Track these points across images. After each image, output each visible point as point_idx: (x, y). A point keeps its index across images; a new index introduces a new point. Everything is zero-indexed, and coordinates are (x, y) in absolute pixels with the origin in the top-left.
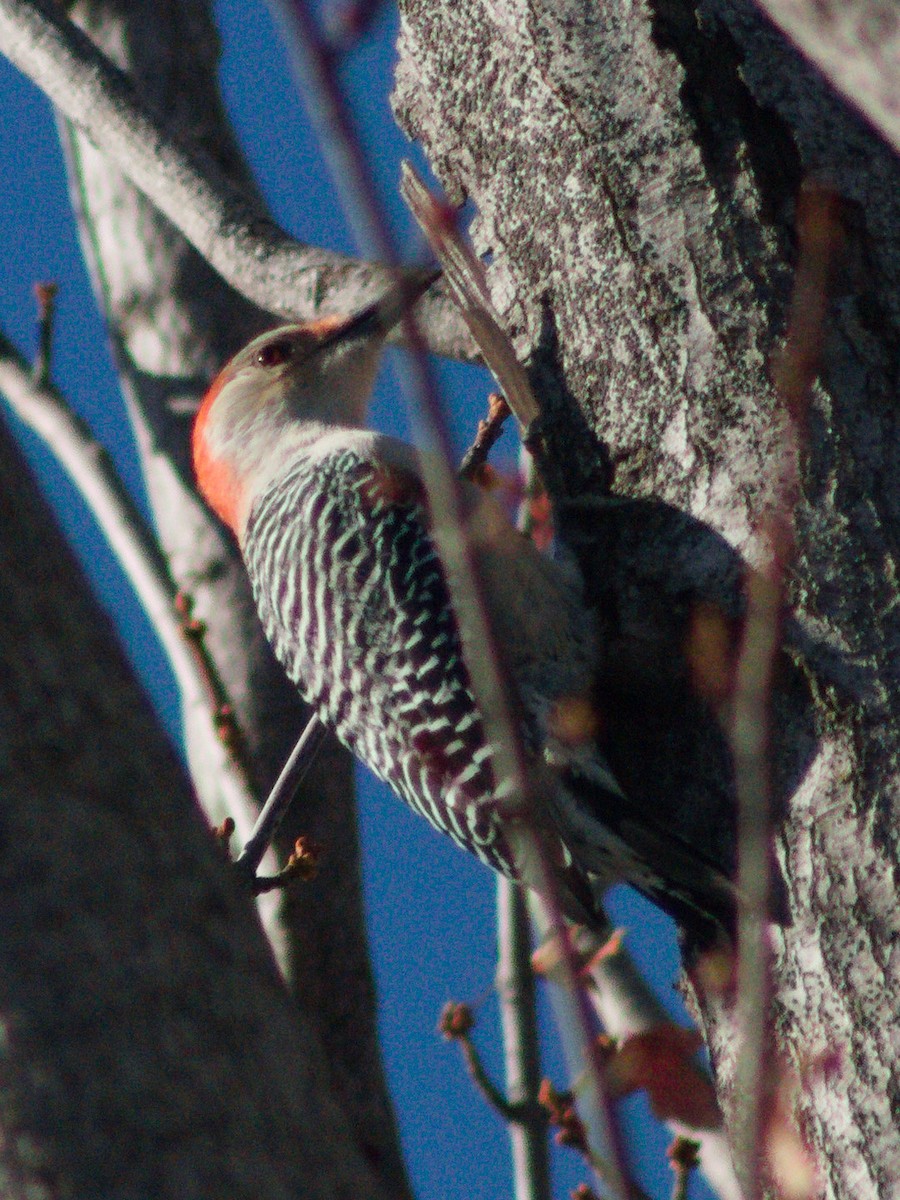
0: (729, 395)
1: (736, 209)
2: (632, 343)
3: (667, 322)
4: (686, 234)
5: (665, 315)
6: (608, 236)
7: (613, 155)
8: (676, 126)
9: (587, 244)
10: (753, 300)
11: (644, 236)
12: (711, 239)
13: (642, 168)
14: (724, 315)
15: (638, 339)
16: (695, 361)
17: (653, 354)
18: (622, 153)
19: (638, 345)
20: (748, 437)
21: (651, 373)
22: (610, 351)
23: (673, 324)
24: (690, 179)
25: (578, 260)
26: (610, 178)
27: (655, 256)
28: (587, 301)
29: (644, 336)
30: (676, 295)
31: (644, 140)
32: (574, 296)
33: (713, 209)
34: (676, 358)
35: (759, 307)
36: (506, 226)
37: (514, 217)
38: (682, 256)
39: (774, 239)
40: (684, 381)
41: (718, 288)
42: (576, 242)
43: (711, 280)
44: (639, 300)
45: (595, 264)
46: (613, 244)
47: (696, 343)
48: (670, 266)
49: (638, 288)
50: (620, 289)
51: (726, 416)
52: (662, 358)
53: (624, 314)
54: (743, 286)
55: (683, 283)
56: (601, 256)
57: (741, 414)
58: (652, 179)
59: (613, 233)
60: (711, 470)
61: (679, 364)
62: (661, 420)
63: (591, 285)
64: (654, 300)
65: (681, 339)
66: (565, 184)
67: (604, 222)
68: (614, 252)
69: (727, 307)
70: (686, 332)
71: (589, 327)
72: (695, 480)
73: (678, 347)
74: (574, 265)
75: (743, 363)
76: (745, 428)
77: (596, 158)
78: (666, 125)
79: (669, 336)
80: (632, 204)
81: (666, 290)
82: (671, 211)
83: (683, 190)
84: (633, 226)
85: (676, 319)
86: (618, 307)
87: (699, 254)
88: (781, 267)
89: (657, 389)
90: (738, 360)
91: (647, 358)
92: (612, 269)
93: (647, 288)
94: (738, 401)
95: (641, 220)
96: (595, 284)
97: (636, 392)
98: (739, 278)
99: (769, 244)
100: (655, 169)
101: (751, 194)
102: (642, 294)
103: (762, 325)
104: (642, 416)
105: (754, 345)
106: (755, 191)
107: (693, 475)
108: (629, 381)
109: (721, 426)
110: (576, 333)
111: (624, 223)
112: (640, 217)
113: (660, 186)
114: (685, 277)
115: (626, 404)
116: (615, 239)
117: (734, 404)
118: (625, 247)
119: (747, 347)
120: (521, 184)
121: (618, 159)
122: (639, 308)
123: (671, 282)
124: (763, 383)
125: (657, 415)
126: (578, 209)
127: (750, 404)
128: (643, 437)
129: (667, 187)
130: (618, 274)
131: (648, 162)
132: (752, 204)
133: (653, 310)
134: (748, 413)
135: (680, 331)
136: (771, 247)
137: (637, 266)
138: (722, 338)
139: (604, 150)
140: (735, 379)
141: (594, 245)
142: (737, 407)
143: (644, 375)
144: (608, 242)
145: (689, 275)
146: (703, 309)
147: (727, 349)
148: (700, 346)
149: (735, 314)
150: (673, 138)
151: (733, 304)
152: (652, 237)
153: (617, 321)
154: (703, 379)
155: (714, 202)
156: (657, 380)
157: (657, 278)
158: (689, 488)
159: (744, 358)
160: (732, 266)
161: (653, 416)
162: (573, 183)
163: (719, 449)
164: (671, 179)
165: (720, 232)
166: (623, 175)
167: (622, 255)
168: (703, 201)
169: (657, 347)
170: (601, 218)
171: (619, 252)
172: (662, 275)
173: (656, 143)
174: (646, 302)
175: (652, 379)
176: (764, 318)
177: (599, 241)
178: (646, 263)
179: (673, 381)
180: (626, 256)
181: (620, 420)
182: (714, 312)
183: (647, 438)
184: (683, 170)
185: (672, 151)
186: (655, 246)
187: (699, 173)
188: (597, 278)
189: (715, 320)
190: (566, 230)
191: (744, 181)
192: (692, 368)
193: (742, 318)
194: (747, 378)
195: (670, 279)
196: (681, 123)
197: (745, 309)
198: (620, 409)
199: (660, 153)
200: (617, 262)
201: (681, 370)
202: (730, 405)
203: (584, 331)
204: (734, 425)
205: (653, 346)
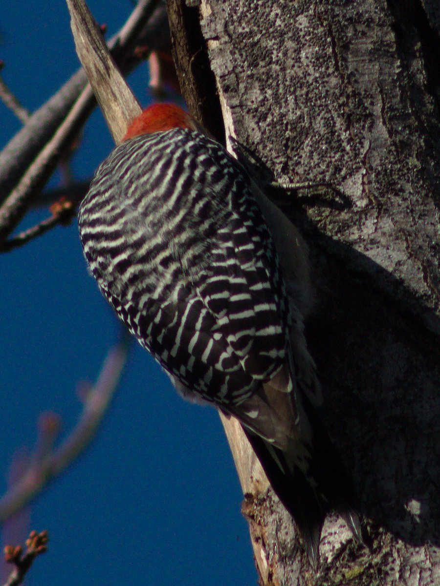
0: (395, 177)
1: (412, 77)
2: (329, 124)
3: (358, 121)
4: (379, 77)
5: (358, 117)
6: (326, 59)
7: (338, 15)
8: (382, 15)
9: (307, 58)
10: (416, 131)
11: (351, 68)
12: (395, 87)
13: (355, 30)
14: (397, 132)
15: (334, 123)
16: (374, 149)
17: (344, 136)
18: (344, 16)
19: (334, 126)
20: (406, 205)
21: (341, 145)
22: (311, 123)
23: (362, 124)
24: (386, 48)
25: (296, 65)
26: (333, 27)
27: (356, 81)
28: (299, 89)
29: (339, 123)
30: (366, 108)
31: (360, 15)
32: (287, 83)
33: (397, 71)
34: (361, 143)
35: (420, 137)
36: (235, 28)
37: (244, 25)
38: (374, 88)
39: (431, 103)
40: (365, 157)
41: (395, 115)
42: (298, 54)
43: (391, 109)
44: (341, 102)
45: (311, 70)
46: (327, 64)
47: (376, 139)
48: (365, 91)
49: (341, 95)
50: (327, 91)
51: (391, 188)
52: (350, 140)
53: (327, 106)
54: (411, 121)
55: (372, 104)
56: (317, 68)
57: (402, 190)
58: (360, 38)
59: (330, 57)
60: (379, 213)
61: (362, 147)
62: (343, 173)
63: (305, 81)
64: (351, 105)
65: (365, 133)
66: (297, 19)
67: (324, 50)
68: (327, 68)
69: (400, 128)
70: (370, 131)
71: (296, 104)
72: (366, 215)
73: (364, 138)
74: (293, 66)
75: (407, 163)
76: (405, 199)
77: (326, 12)
78: (375, 12)
79: (358, 129)
80: (346, 47)
81: (361, 103)
82: (370, 61)
83: (380, 52)
84: (345, 60)
85: (365, 121)
86: (324, 100)
87: (386, 91)
88: (434, 120)
89: (343, 156)
90: (404, 160)
91: (339, 136)
92: (324, 77)
93: (348, 97)
94: (401, 182)
95: (350, 57)
96: (308, 82)
97: (326, 152)
98: (408, 115)
99: (428, 105)
100: (364, 34)
101: (421, 73)
102: (342, 100)
103: (421, 147)
104: (328, 166)
105: (415, 156)
106: (424, 72)
107: (365, 211)
108: (322, 144)
109: (387, 192)
110: (283, 105)
111: (339, 56)
112: (350, 56)
113: (367, 45)
114: (375, 101)
115: (316, 157)
116: (331, 61)
117: (398, 183)
118: (337, 69)
119: (410, 155)
120: (256, 8)
121: (341, 19)
122: (340, 106)
123: (365, 100)
124: (419, 180)
125: (341, 170)
126: (304, 36)
127: (409, 187)
128: (327, 178)
129: (371, 46)
130: (327, 82)
131: (360, 28)
132: (421, 78)
133: (350, 110)
134: (407, 192)
135: (366, 129)
136: (430, 107)
137: (343, 82)
138: (394, 144)
139: (333, 10)
140: (400, 170)
141: (313, 60)
142: (399, 186)
143: (334, 144)
144: (324, 61)
145: (377, 101)
146: (384, 123)
147: (396, 150)
148: (379, 143)
149: (404, 134)
150: (379, 21)
151: (404, 128)
152: (356, 70)
153: (321, 108)
154: (378, 162)
155: (398, 67)
156: (344, 150)
157: (355, 94)
158: (361, 218)
159: (408, 161)
160: (405, 107)
161: (338, 169)
162: (303, 21)
163: (386, 204)
164: (374, 43)
165: (400, 86)
166: (343, 29)
167: (334, 72)
168: (392, 64)
169: (348, 132)
170: (323, 46)
171: (331, 70)
172: (359, 94)
173: (367, 20)
174: (344, 104)
175: (340, 148)
176: (423, 144)
177: (317, 59)
178: (349, 83)
179: (356, 155)
180: (336, 74)
181: (309, 163)
182: (392, 128)
183: (330, 180)
184: (382, 42)
185: (377, 28)
186: (357, 76)
187: (392, 47)
188: (310, 79)
189: (391, 132)
190: (290, 44)
191: (417, 64)
192: (371, 152)
193: (408, 138)
194: (408, 173)
195: (364, 98)
196: (385, 15)
197: (411, 134)
198: (311, 157)
199: (368, 26)
200: (329, 75)
201: (364, 151)
202: (395, 183)
203: (292, 105)
204: (397, 195)
205: (345, 131)
